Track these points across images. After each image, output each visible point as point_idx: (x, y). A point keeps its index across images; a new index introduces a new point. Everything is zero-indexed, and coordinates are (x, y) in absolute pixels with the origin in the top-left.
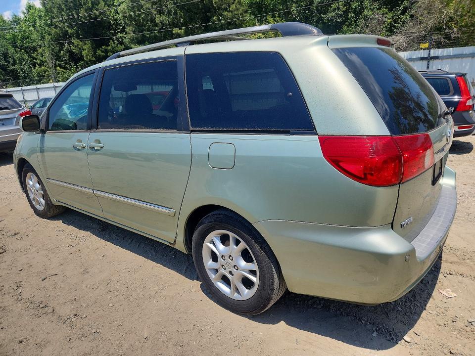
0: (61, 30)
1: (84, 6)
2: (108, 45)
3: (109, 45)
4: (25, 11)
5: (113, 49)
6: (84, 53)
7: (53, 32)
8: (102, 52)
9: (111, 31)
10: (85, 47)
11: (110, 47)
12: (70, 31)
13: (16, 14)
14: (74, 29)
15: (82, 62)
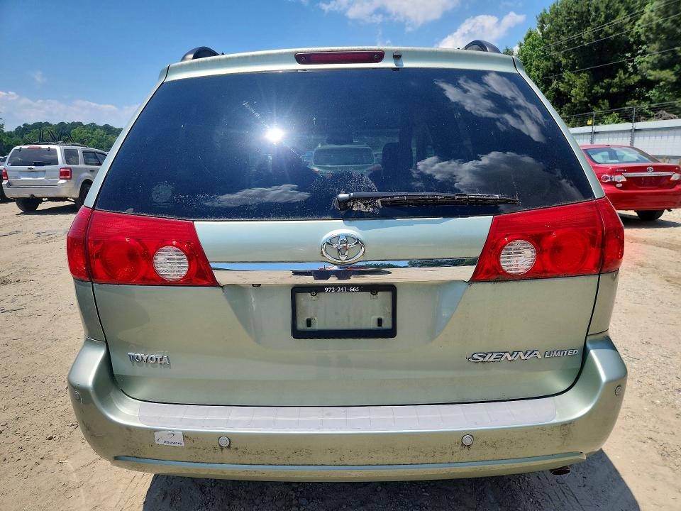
0: (554, 62)
1: (592, 24)
2: (614, 77)
3: (616, 77)
4: (523, 43)
5: (621, 82)
6: (573, 92)
7: (542, 66)
8: (602, 87)
9: (627, 55)
10: (578, 82)
11: (617, 80)
12: (564, 62)
13: (509, 48)
14: (570, 59)
15: (568, 105)
